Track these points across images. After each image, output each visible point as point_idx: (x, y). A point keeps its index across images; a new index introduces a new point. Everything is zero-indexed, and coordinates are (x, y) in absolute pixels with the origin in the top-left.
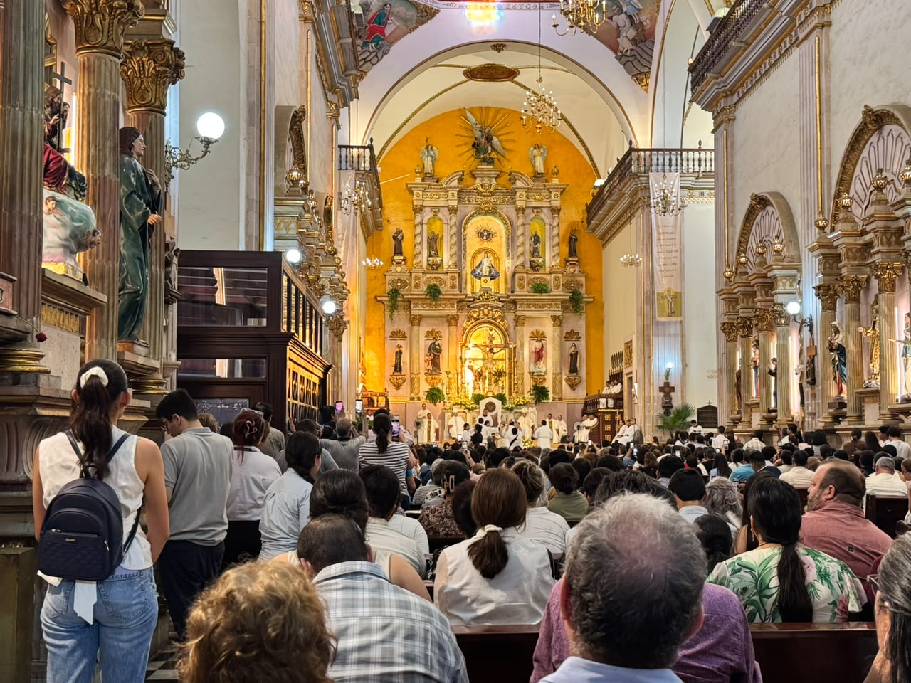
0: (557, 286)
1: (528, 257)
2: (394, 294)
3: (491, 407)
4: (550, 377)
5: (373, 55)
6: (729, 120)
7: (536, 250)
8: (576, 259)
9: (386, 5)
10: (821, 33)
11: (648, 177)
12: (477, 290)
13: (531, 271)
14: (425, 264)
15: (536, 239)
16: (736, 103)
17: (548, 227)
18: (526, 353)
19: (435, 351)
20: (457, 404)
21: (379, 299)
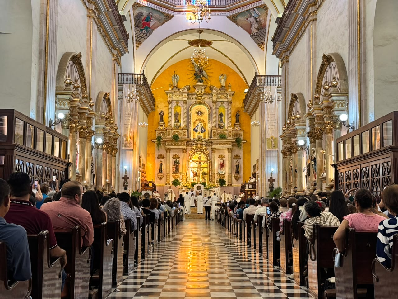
0: (230, 136)
1: (218, 123)
2: (159, 138)
3: (199, 188)
4: (226, 175)
5: (145, 35)
6: (286, 62)
7: (221, 120)
8: (239, 124)
9: (150, 13)
10: (313, 23)
11: (263, 88)
12: (196, 137)
13: (219, 129)
14: (173, 126)
15: (222, 115)
16: (289, 55)
17: (226, 110)
18: (216, 165)
19: (176, 164)
20: (184, 186)
21: (153, 140)
